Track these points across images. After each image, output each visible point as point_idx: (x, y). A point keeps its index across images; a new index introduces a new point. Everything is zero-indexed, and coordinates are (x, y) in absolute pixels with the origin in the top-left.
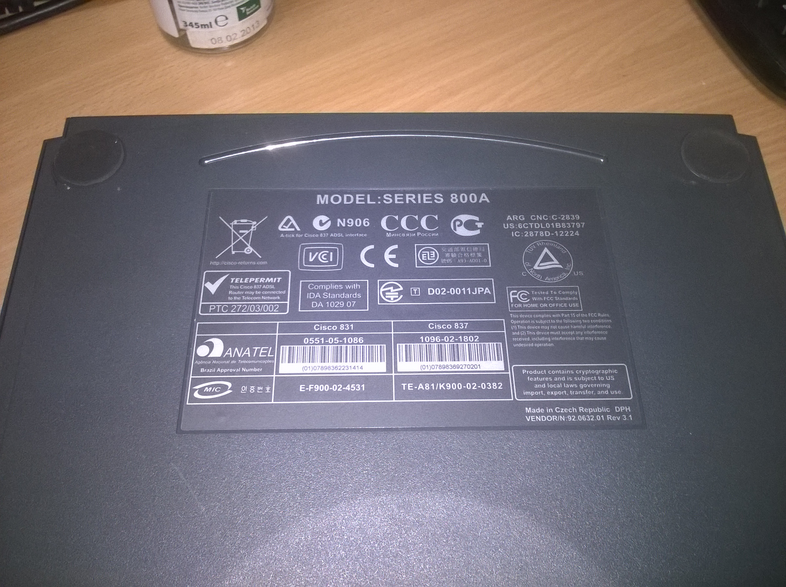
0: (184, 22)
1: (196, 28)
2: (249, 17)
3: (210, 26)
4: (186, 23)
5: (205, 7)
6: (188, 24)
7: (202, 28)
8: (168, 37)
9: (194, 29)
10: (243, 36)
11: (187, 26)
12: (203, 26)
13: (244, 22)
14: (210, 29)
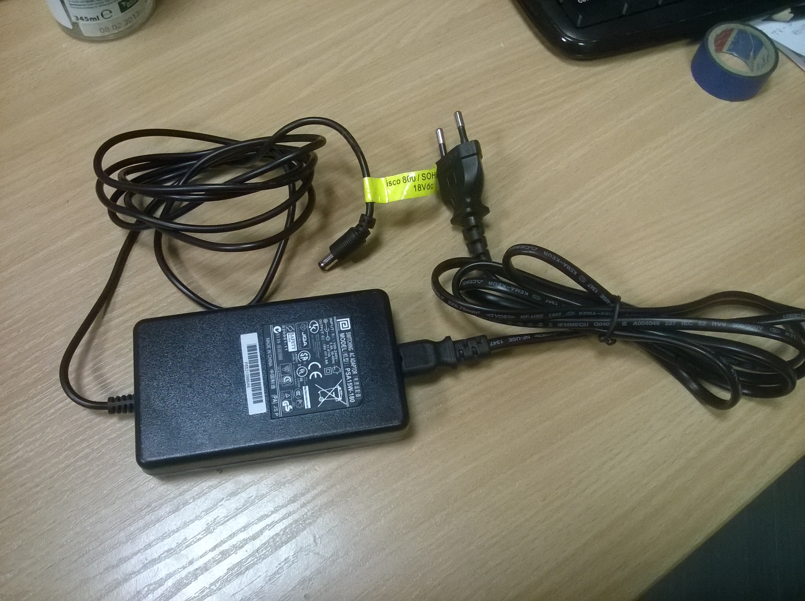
0: (75, 16)
1: (86, 21)
2: (130, 9)
3: (97, 19)
4: (77, 17)
5: (91, 4)
6: (79, 18)
7: (91, 20)
8: (65, 29)
9: (85, 22)
10: (126, 24)
11: (78, 20)
12: (92, 19)
13: (126, 13)
14: (98, 21)
